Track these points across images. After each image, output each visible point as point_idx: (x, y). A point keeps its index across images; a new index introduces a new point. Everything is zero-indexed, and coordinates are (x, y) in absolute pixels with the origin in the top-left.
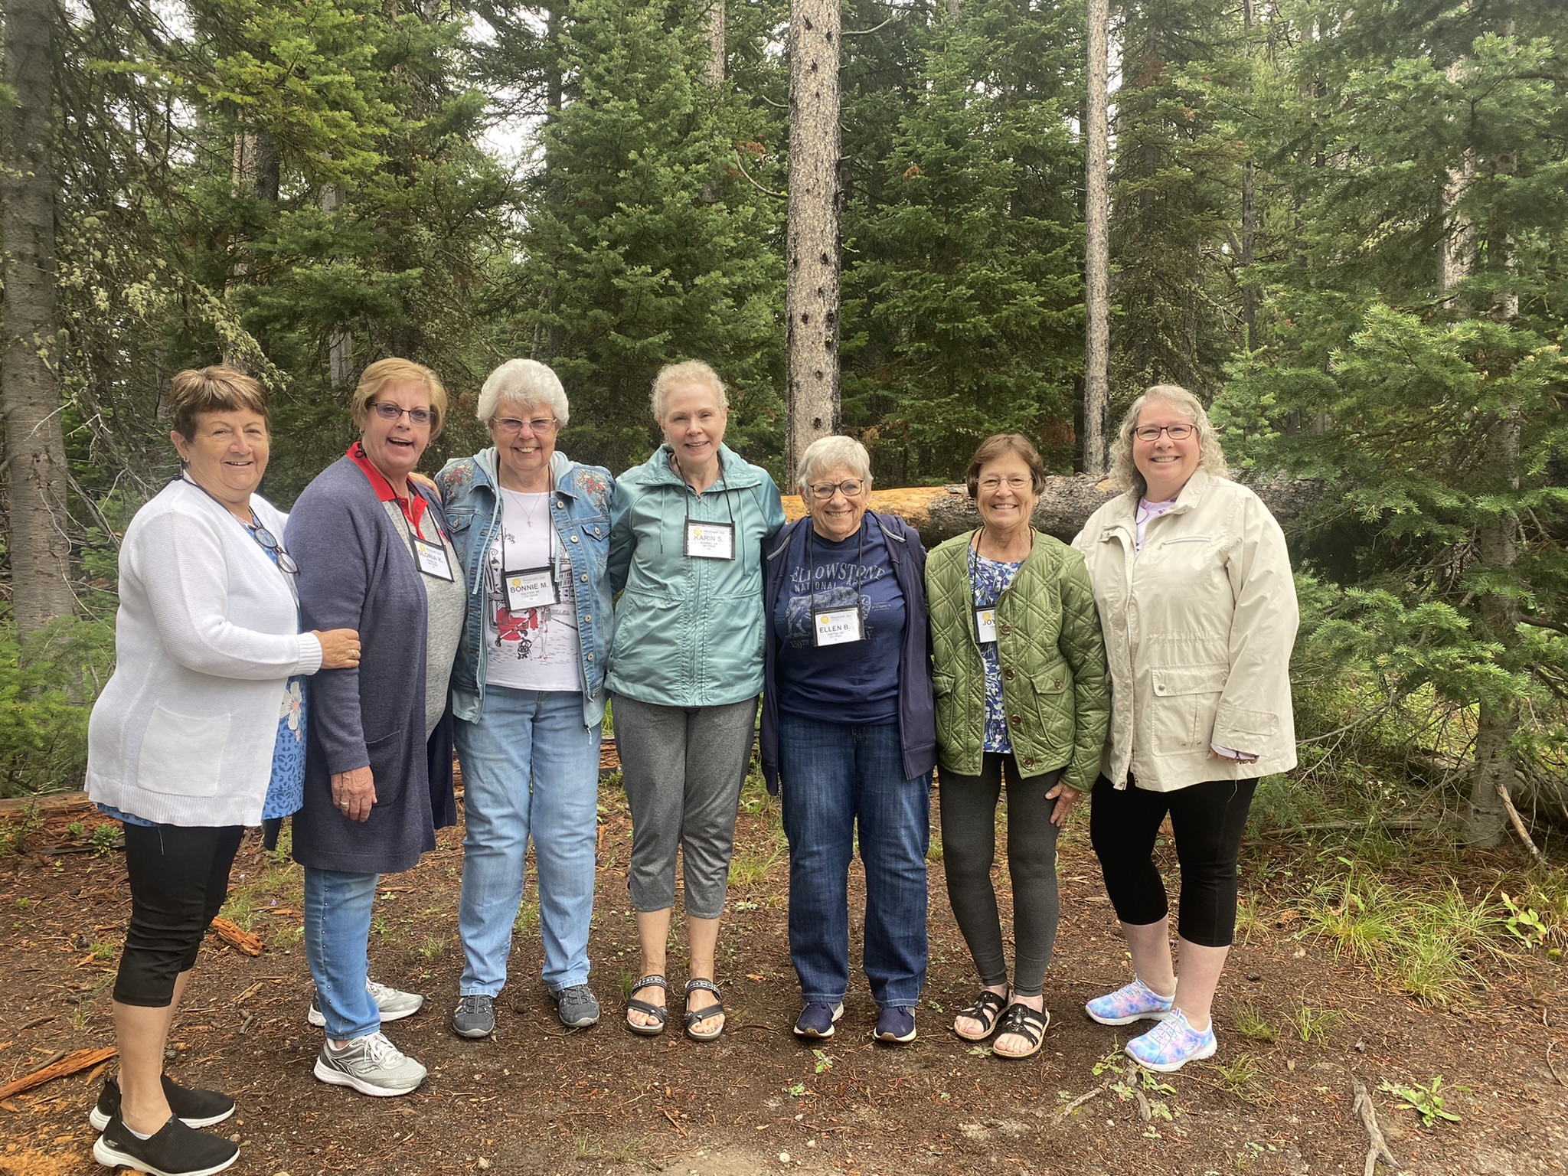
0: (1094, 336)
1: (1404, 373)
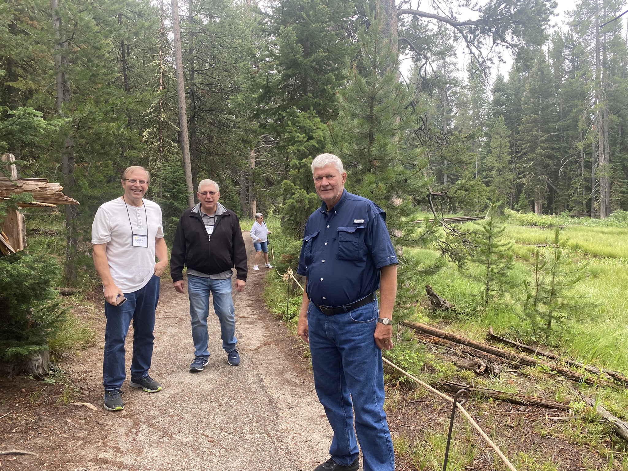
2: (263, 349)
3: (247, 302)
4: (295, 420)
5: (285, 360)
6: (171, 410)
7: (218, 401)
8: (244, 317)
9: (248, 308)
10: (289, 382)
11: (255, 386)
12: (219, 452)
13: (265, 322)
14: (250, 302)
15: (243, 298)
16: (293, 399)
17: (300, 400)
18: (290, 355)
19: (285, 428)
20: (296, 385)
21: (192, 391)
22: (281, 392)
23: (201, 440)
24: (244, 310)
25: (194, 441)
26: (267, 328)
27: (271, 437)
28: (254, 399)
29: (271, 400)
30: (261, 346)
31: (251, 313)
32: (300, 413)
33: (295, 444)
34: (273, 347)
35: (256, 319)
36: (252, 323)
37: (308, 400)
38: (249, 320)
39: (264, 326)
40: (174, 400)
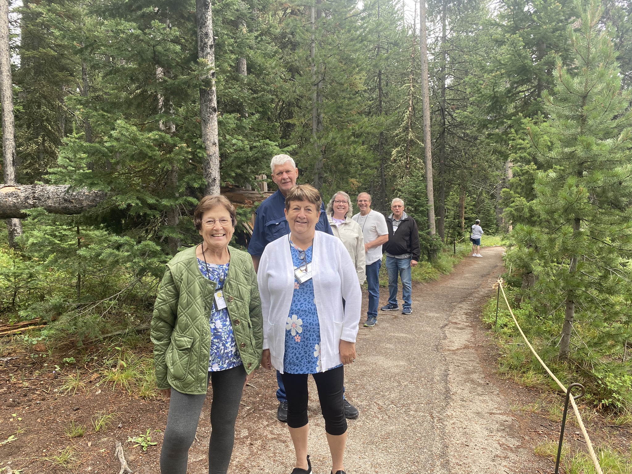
0: (6, 119)
1: (133, 149)
2: (461, 351)
3: (466, 311)
4: (463, 411)
5: (478, 363)
6: (358, 381)
7: (399, 382)
8: (456, 323)
9: (464, 316)
10: (473, 381)
11: (438, 378)
12: (383, 417)
13: (475, 329)
14: (469, 311)
15: (464, 307)
16: (470, 395)
17: (477, 397)
18: (486, 360)
19: (449, 414)
20: (479, 385)
21: (381, 371)
22: (461, 387)
23: (372, 406)
24: (459, 317)
25: (367, 405)
26: (474, 335)
27: (433, 418)
28: (432, 388)
29: (448, 391)
30: (460, 349)
31: (465, 320)
32: (471, 407)
33: (454, 428)
34: (473, 351)
35: (467, 326)
36: (461, 329)
37: (485, 398)
38: (459, 326)
39: (472, 333)
40: (363, 374)
